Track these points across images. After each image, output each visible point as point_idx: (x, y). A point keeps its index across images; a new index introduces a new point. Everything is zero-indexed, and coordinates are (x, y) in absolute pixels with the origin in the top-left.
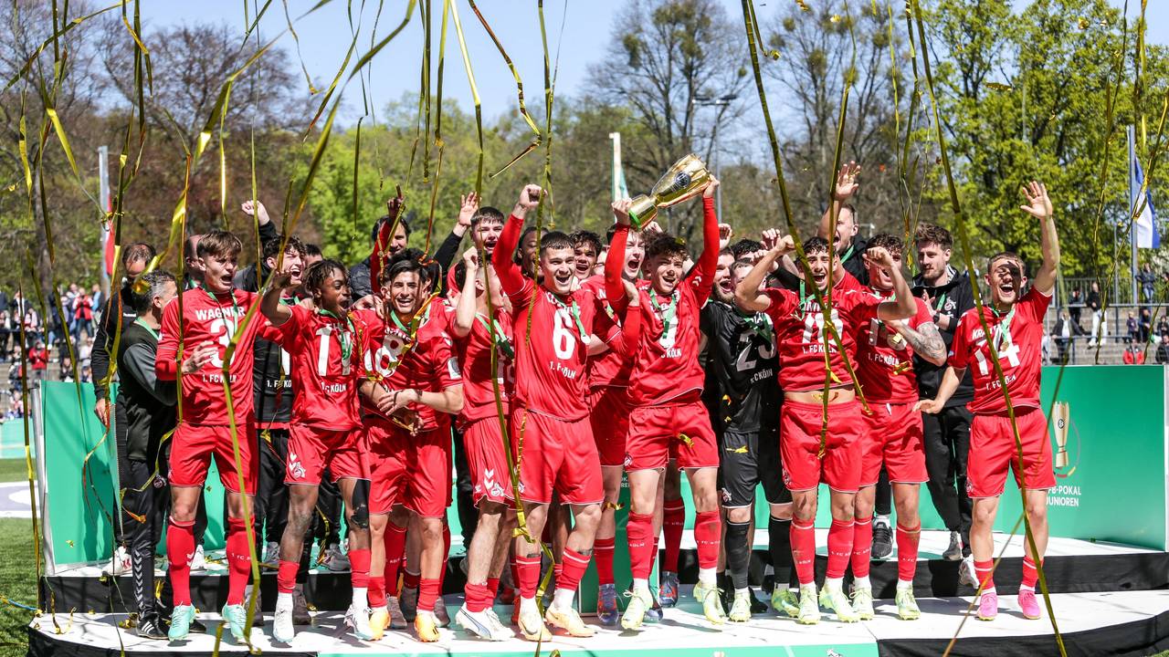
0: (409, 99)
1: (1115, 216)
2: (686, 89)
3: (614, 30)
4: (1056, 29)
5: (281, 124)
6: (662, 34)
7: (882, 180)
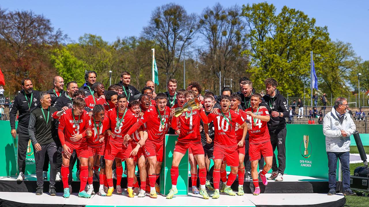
0: (86, 36)
1: (304, 79)
2: (173, 36)
3: (152, 17)
4: (288, 21)
5: (48, 42)
6: (167, 18)
7: (233, 65)
